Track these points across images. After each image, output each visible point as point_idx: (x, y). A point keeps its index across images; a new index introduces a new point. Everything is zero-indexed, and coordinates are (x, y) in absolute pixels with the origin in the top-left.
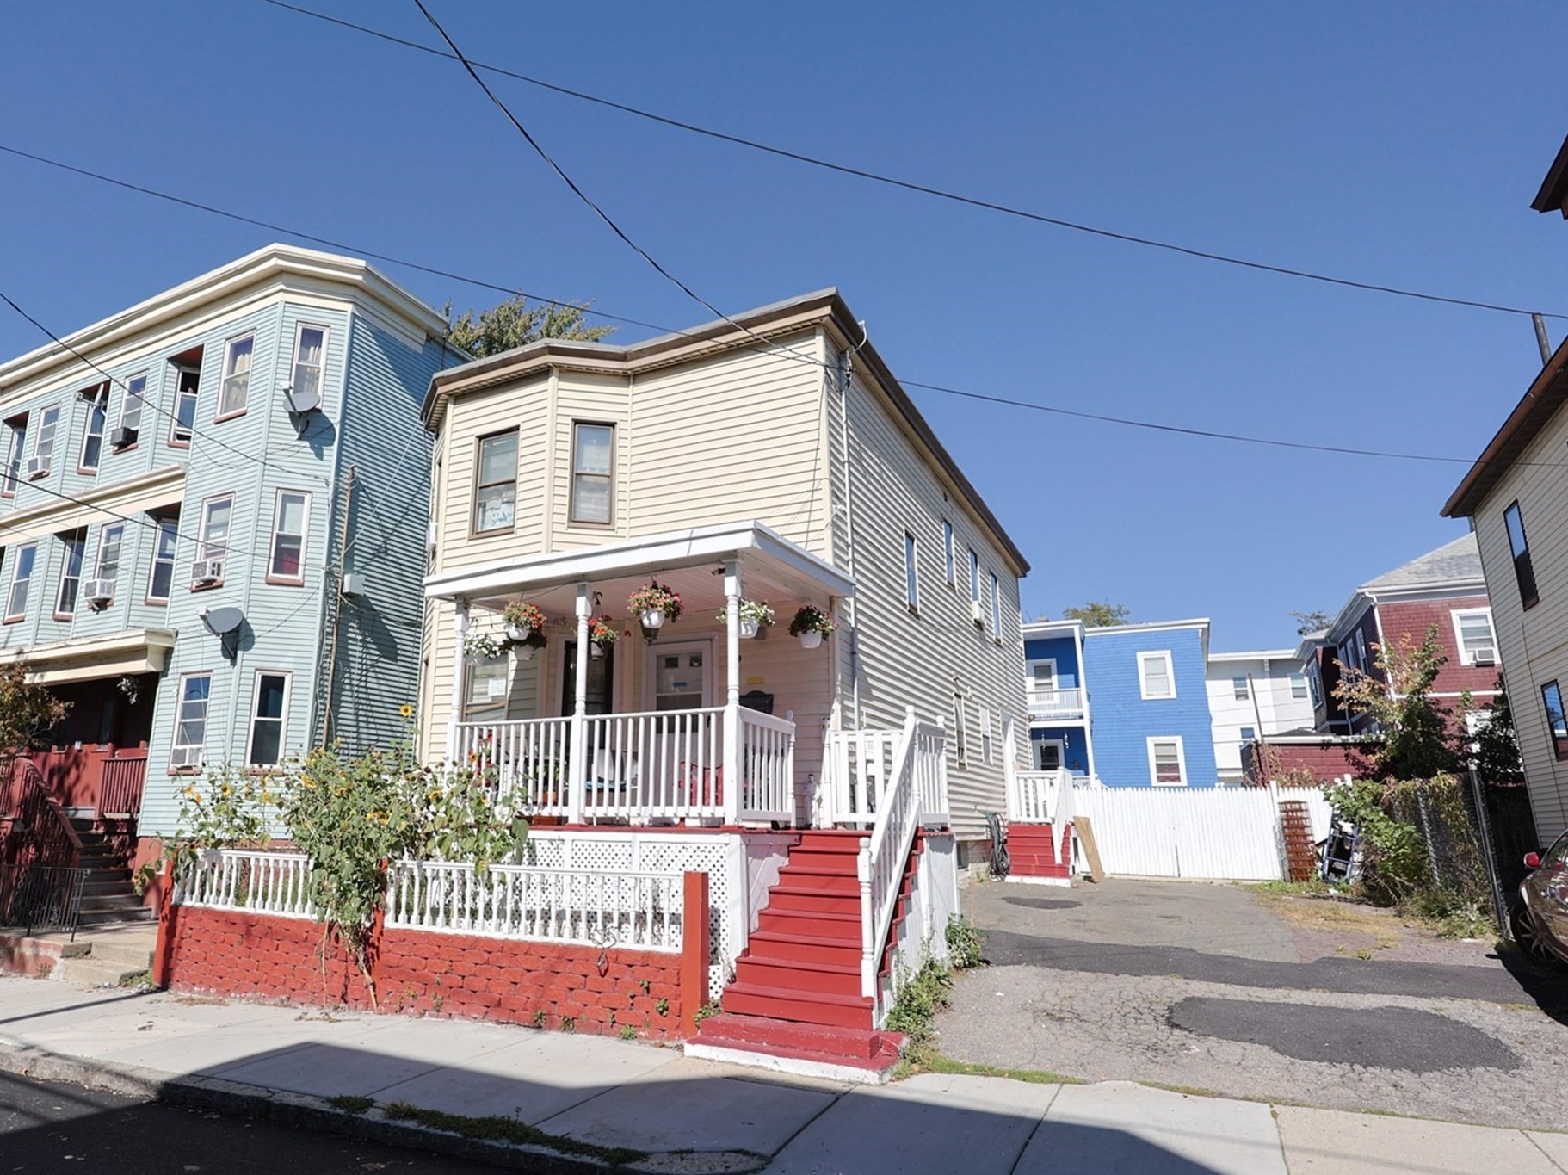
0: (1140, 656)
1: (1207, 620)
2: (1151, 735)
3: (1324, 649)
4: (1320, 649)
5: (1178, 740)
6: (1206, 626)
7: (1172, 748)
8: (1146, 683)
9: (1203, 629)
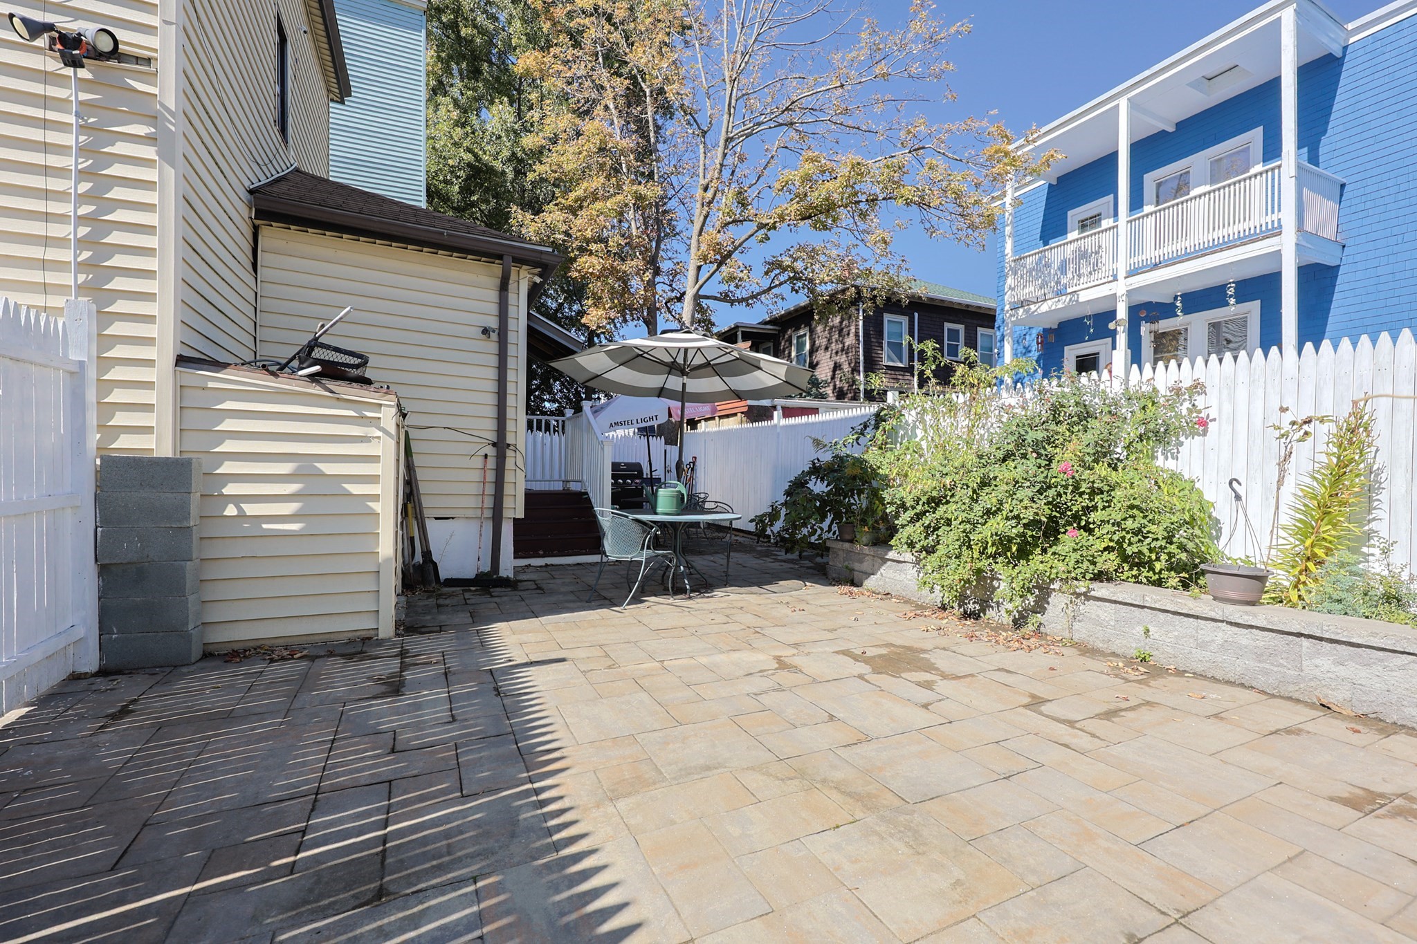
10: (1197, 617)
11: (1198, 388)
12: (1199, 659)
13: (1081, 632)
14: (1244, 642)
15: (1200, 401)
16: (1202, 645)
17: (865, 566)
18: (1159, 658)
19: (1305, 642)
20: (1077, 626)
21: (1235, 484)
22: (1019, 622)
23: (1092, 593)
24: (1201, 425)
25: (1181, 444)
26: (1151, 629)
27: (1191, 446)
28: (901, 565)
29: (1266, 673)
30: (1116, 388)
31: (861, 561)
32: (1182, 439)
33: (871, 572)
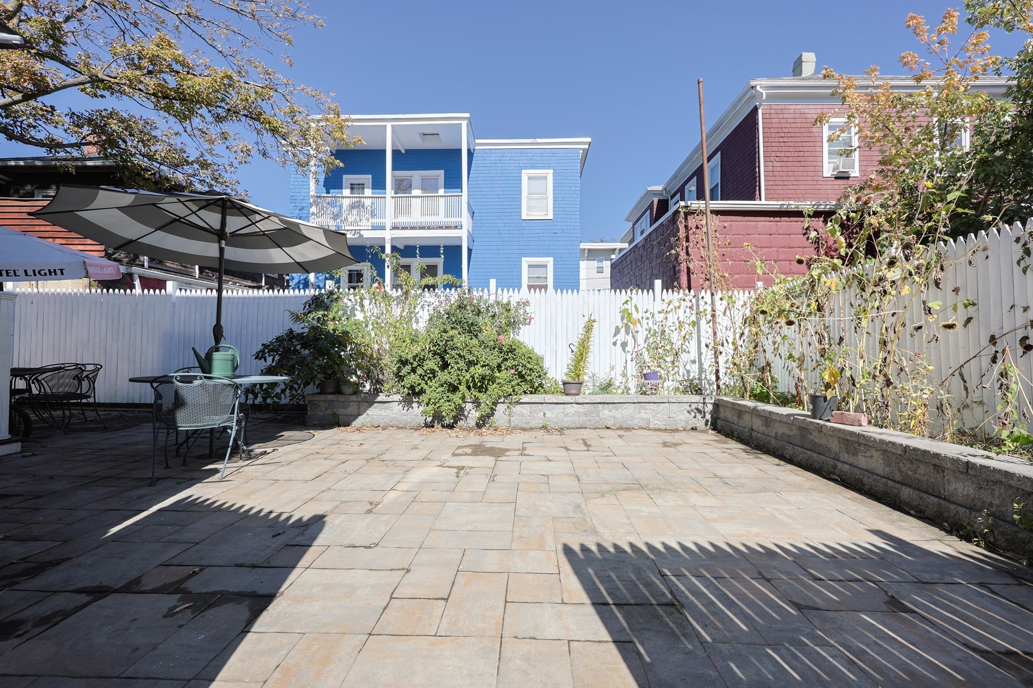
0: (525, 174)
1: (589, 140)
2: (527, 255)
3: (659, 200)
4: (656, 200)
5: (550, 261)
6: (587, 147)
7: (543, 269)
8: (527, 203)
9: (584, 149)
10: (564, 403)
11: (527, 303)
12: (567, 421)
13: (515, 420)
14: (581, 410)
15: (527, 309)
16: (567, 415)
17: (351, 409)
18: (550, 425)
19: (600, 406)
20: (512, 419)
21: (571, 346)
22: (479, 426)
23: (521, 401)
24: (527, 321)
25: (520, 328)
26: (547, 412)
27: (524, 329)
28: (386, 404)
29: (590, 420)
30: (492, 299)
31: (345, 407)
32: (521, 326)
33: (356, 413)
